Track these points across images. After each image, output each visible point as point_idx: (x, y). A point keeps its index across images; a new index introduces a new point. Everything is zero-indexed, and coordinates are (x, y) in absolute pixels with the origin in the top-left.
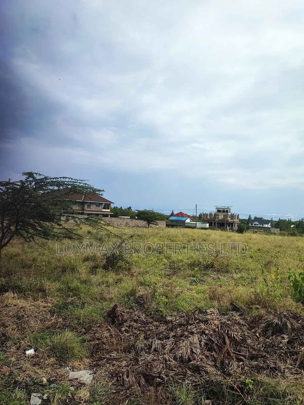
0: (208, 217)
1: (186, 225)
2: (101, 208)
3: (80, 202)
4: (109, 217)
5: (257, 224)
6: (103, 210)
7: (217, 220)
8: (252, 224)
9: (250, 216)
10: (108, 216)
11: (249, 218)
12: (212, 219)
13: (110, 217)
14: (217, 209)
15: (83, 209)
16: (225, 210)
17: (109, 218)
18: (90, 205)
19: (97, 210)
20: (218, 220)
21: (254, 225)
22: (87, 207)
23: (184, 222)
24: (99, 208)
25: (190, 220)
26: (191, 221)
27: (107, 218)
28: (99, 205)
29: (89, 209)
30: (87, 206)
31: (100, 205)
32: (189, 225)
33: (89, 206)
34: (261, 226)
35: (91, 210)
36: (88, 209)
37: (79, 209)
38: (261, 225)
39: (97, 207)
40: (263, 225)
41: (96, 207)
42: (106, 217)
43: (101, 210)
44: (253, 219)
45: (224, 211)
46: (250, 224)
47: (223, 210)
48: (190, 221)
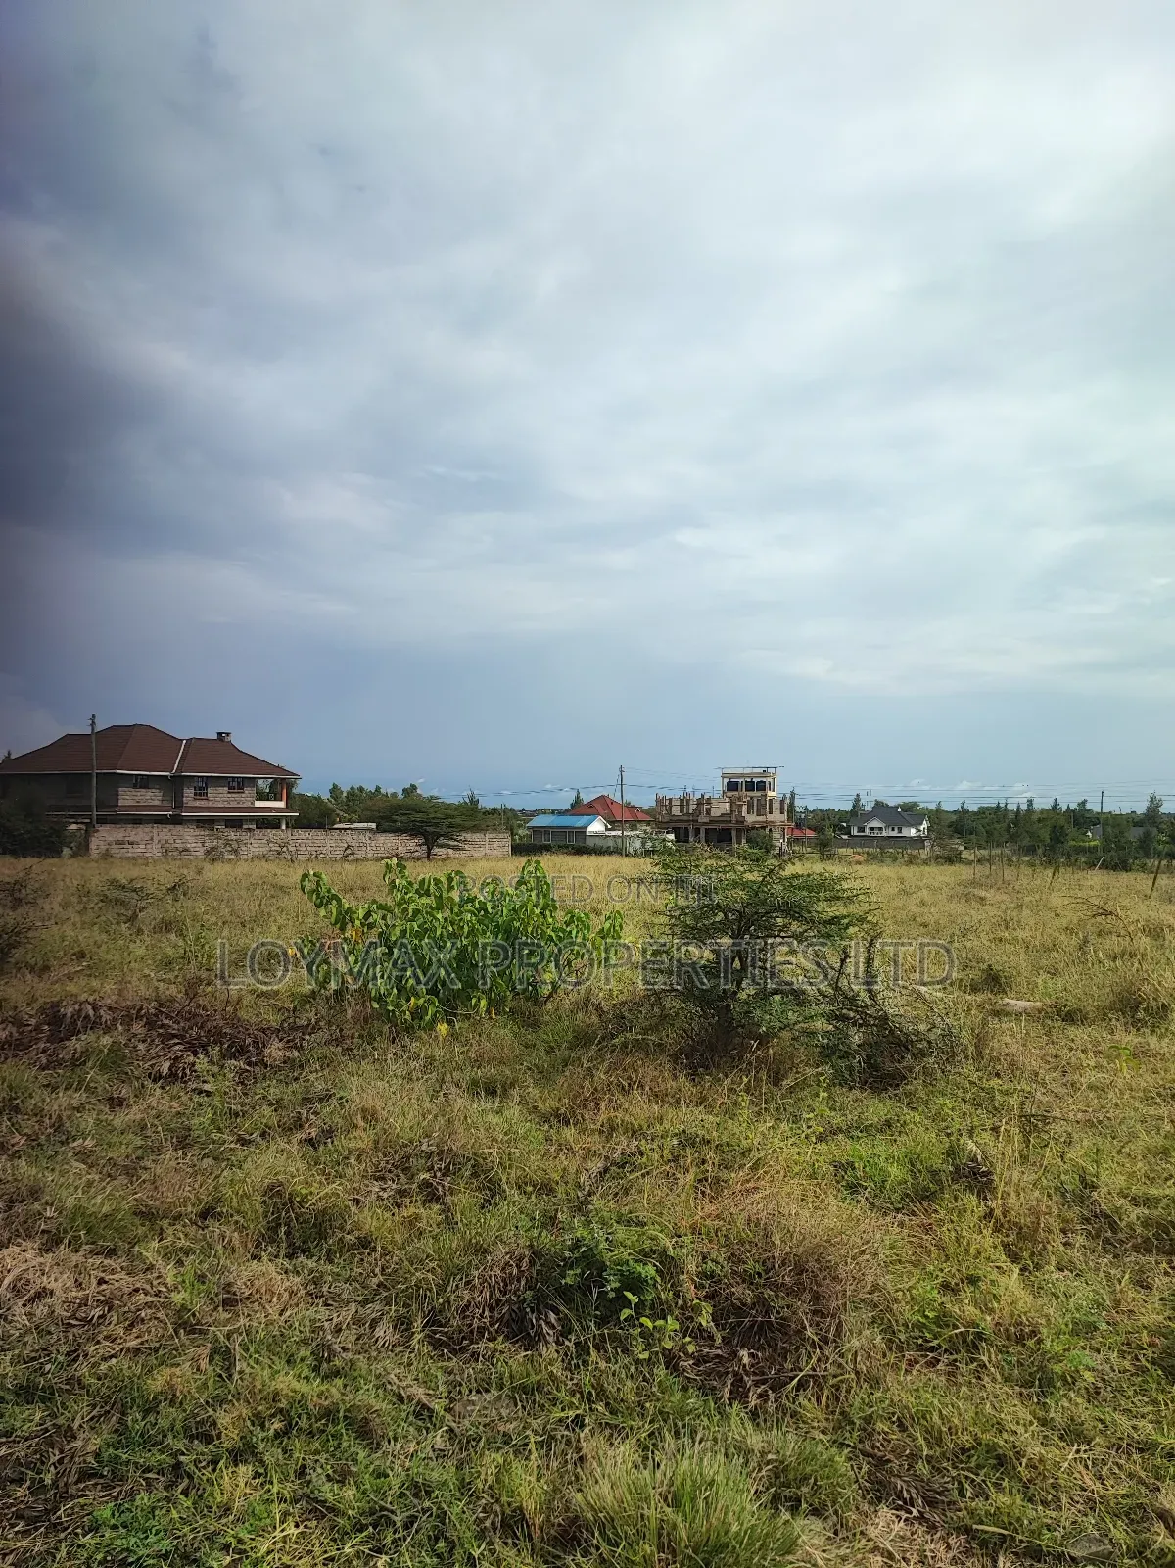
0: (676, 811)
1: (590, 843)
2: (246, 798)
3: (167, 776)
4: (284, 827)
5: (880, 829)
6: (258, 804)
7: (703, 819)
8: (861, 830)
9: (857, 799)
10: (278, 827)
11: (854, 806)
12: (686, 818)
13: (287, 827)
14: (726, 780)
15: (179, 804)
16: (754, 780)
17: (282, 831)
18: (202, 787)
19: (234, 804)
20: (706, 820)
21: (867, 832)
22: (195, 794)
23: (581, 832)
24: (243, 795)
25: (606, 826)
26: (609, 827)
27: (274, 831)
28: (237, 785)
29: (203, 803)
30: (193, 791)
31: (246, 784)
32: (600, 842)
33: (201, 793)
34: (895, 833)
35: (210, 804)
36: (197, 803)
37: (166, 803)
38: (893, 830)
39: (234, 795)
40: (900, 831)
41: (229, 795)
42: (269, 831)
43: (249, 804)
44: (868, 808)
45: (750, 786)
46: (856, 829)
47: (749, 780)
48: (603, 829)
